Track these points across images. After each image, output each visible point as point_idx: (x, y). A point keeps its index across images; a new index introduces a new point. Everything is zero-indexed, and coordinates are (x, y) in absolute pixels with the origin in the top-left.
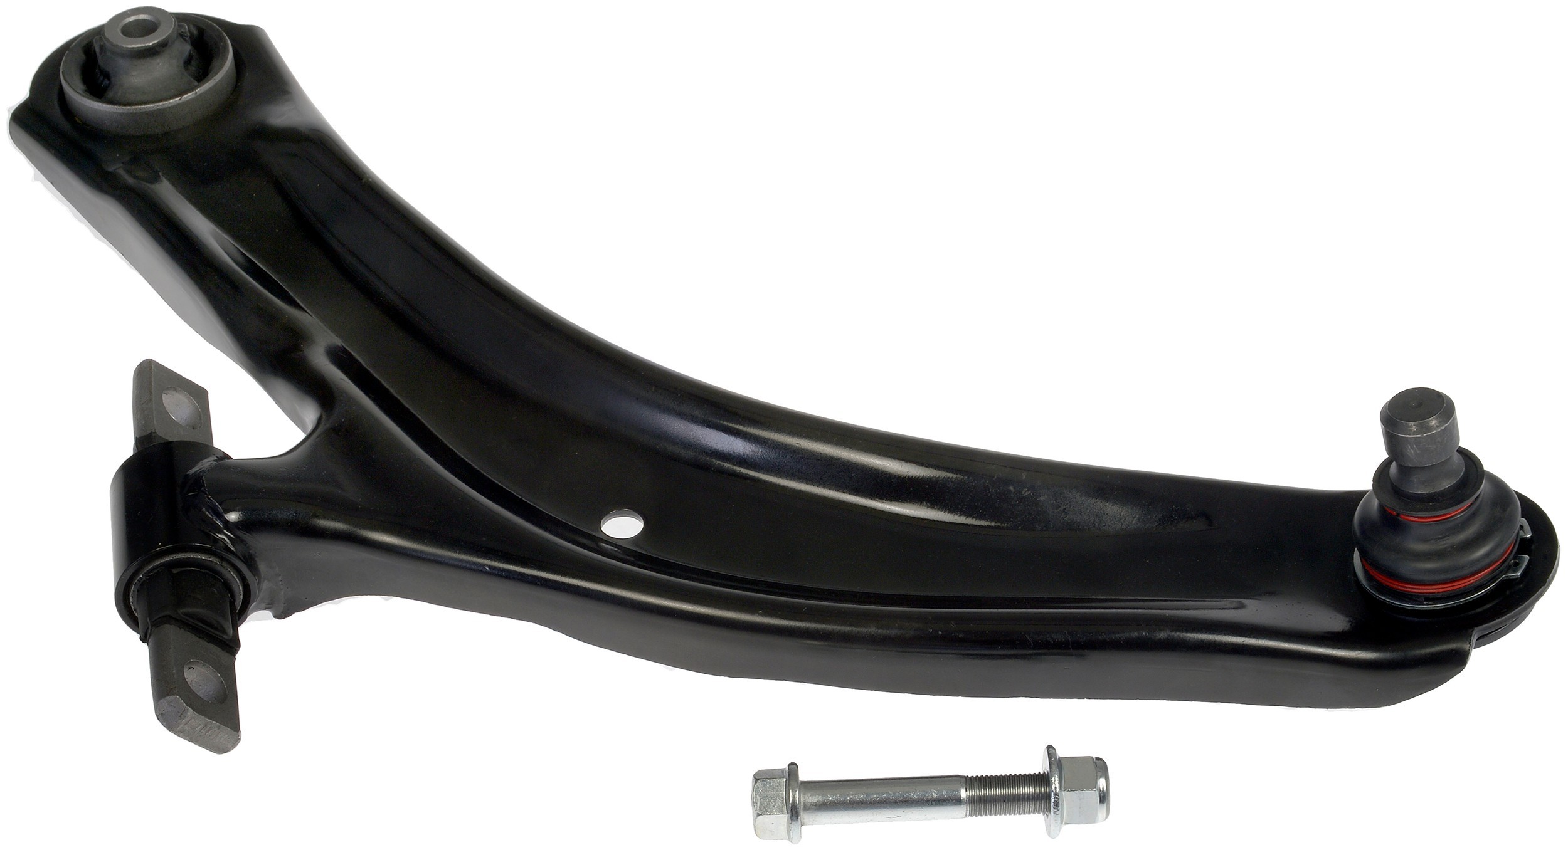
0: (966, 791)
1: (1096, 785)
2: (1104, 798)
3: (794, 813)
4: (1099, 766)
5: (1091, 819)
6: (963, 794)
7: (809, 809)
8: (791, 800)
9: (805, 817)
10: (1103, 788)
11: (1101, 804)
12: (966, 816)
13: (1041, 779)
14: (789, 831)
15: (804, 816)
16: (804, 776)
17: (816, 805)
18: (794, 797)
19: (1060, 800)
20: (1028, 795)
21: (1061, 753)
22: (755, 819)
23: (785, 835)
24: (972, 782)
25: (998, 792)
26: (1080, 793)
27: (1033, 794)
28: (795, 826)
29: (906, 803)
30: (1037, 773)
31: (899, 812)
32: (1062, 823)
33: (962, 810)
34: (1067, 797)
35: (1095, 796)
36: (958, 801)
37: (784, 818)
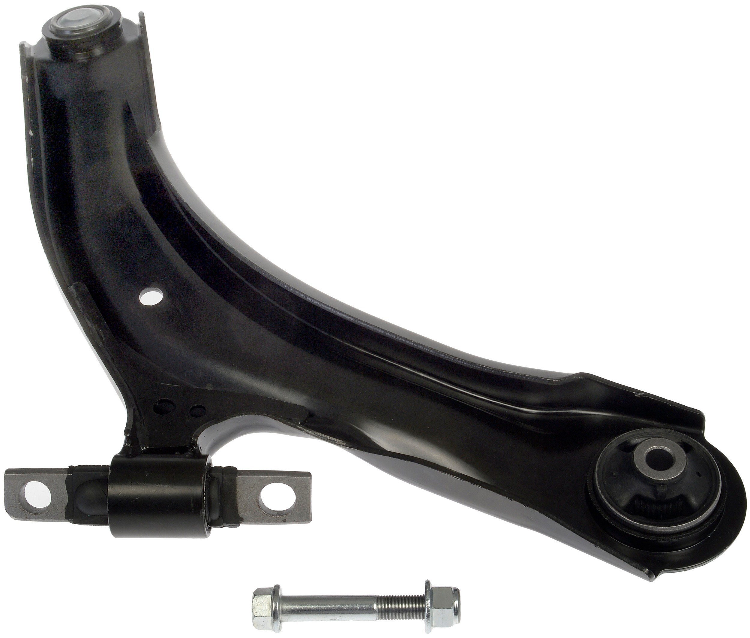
0: (377, 606)
1: (453, 604)
2: (457, 612)
3: (276, 616)
4: (456, 593)
5: (449, 624)
6: (375, 607)
7: (285, 614)
8: (274, 608)
9: (283, 618)
10: (456, 606)
11: (455, 616)
12: (377, 619)
13: (420, 600)
14: (273, 626)
15: (281, 617)
16: (283, 593)
17: (289, 611)
18: (276, 606)
19: (430, 614)
20: (413, 609)
21: (434, 584)
22: (253, 619)
23: (271, 627)
24: (380, 600)
25: (395, 606)
26: (443, 610)
27: (417, 608)
28: (277, 623)
29: (341, 611)
30: (418, 596)
31: (337, 616)
32: (432, 625)
33: (374, 616)
34: (435, 612)
35: (451, 612)
36: (372, 611)
37: (270, 619)
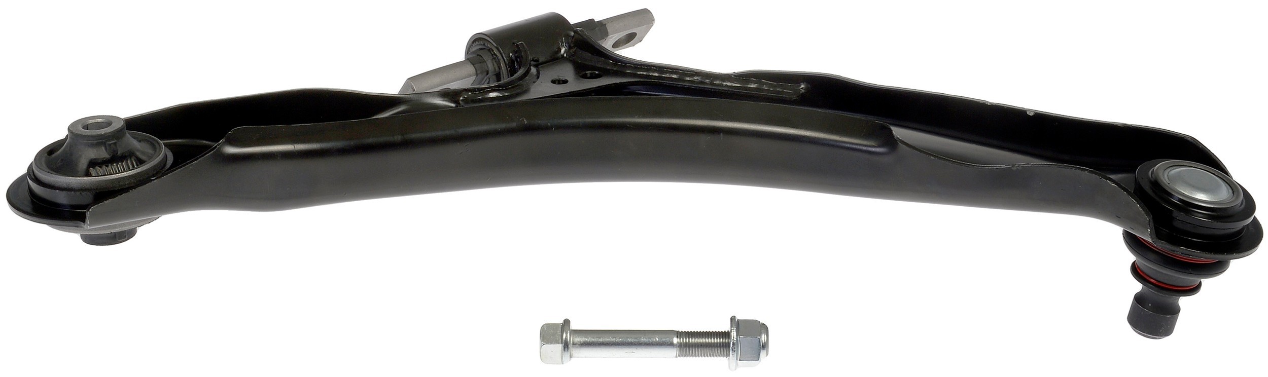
0: (677, 340)
1: (760, 339)
2: (765, 346)
3: (566, 346)
4: (763, 328)
5: (755, 359)
6: (675, 342)
7: (576, 346)
8: (564, 339)
9: (573, 351)
10: (764, 341)
12: (676, 357)
13: (725, 335)
14: (562, 358)
16: (574, 326)
17: (580, 345)
18: (567, 336)
19: (736, 347)
20: (717, 345)
21: (741, 317)
22: (541, 347)
23: (560, 361)
24: (679, 334)
26: (750, 339)
27: (720, 343)
28: (567, 355)
30: (723, 331)
31: (634, 350)
32: (737, 359)
33: (673, 352)
34: (740, 346)
36: (671, 344)
37: (559, 347)
